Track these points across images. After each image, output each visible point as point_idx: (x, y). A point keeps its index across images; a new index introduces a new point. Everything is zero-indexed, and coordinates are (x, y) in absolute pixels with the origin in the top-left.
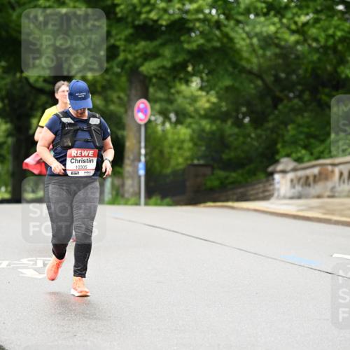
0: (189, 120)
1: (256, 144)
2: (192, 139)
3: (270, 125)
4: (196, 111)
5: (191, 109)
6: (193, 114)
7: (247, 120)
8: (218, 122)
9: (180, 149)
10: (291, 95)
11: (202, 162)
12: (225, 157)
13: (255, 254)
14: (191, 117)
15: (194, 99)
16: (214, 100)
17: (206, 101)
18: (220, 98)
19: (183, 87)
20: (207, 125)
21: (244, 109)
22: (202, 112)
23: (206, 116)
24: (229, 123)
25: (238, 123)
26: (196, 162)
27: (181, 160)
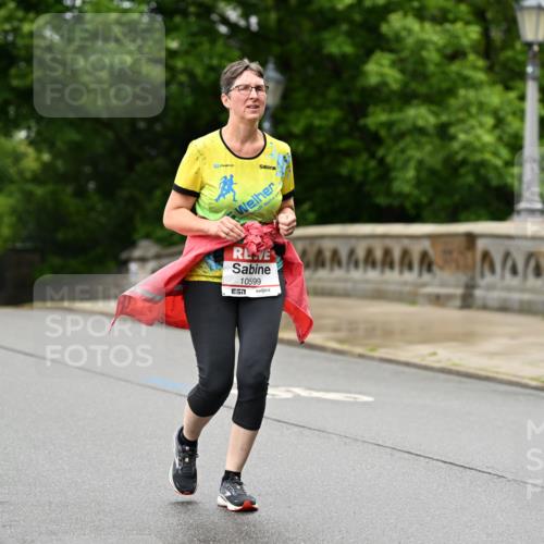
0: (13, 188)
1: (103, 220)
2: (13, 211)
3: (125, 193)
4: (21, 173)
5: (12, 171)
6: (16, 177)
7: (92, 185)
8: (50, 187)
10: (153, 153)
11: (29, 245)
12: (60, 236)
14: (12, 182)
15: (18, 157)
16: (46, 157)
17: (32, 161)
18: (56, 155)
20: (39, 191)
21: (88, 169)
22: (28, 175)
23: (36, 179)
24: (69, 189)
25: (80, 193)
26: (19, 245)
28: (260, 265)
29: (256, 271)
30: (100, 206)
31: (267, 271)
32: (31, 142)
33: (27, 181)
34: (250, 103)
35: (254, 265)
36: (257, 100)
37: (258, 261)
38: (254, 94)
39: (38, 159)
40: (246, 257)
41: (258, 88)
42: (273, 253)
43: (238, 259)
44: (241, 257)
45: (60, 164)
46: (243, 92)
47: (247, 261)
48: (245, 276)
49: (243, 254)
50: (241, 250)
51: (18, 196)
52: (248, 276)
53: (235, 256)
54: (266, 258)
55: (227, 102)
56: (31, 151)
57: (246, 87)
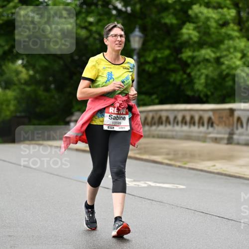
0: (15, 87)
1: (58, 103)
2: (16, 98)
4: (19, 80)
5: (15, 79)
6: (17, 82)
7: (53, 86)
8: (33, 87)
9: (8, 105)
11: (23, 114)
12: (38, 110)
13: (57, 175)
14: (15, 84)
15: (18, 73)
16: (31, 72)
17: (24, 75)
18: (36, 72)
19: (10, 65)
20: (28, 89)
21: (51, 79)
22: (23, 81)
23: (26, 83)
24: (42, 88)
25: (47, 90)
26: (18, 114)
27: (8, 113)
28: (121, 116)
29: (119, 118)
30: (56, 96)
31: (124, 119)
32: (24, 66)
33: (22, 84)
34: (117, 42)
35: (119, 116)
36: (120, 41)
37: (120, 114)
38: (119, 39)
39: (27, 73)
40: (115, 112)
41: (121, 36)
42: (127, 110)
43: (111, 113)
44: (113, 112)
45: (38, 76)
46: (114, 38)
47: (116, 114)
48: (114, 121)
49: (114, 111)
50: (113, 109)
51: (18, 91)
52: (116, 121)
53: (110, 112)
54: (124, 113)
55: (107, 42)
56: (24, 70)
57: (116, 35)
